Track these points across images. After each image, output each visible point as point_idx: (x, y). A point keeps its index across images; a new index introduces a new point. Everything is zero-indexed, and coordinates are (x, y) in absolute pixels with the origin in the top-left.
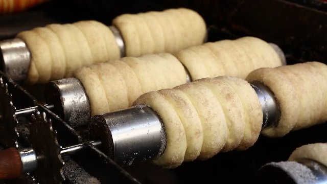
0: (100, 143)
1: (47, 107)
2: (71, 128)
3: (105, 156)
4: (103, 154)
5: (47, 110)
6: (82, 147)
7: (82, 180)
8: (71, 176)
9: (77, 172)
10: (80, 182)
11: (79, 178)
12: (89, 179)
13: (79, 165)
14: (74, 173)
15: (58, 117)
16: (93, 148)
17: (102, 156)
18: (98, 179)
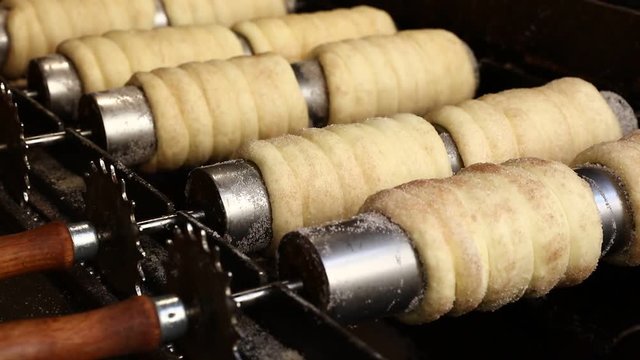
0: (301, 284)
1: (195, 216)
2: (244, 257)
3: (315, 309)
4: (312, 306)
5: (195, 221)
6: (268, 293)
7: (269, 356)
8: (248, 347)
9: (258, 340)
10: (267, 358)
11: (263, 352)
12: (284, 354)
13: (261, 326)
14: (252, 341)
15: (218, 236)
16: (291, 294)
17: (310, 310)
18: (300, 353)
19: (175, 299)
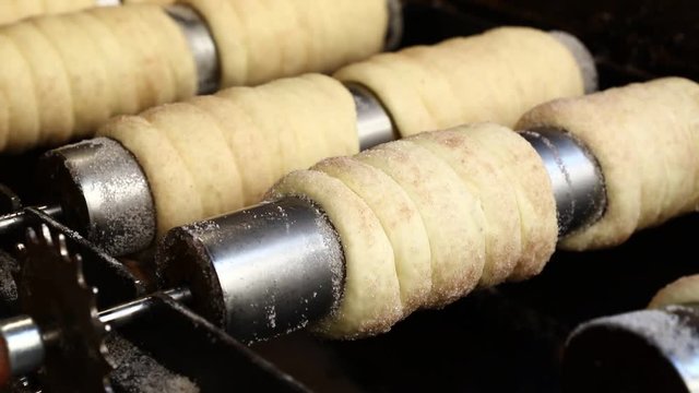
0: (188, 293)
1: (46, 212)
2: (114, 262)
3: (207, 324)
4: (204, 321)
5: (49, 220)
6: (146, 306)
7: (151, 385)
8: (125, 376)
9: (137, 366)
10: (149, 389)
11: (145, 381)
12: (171, 382)
13: (140, 348)
14: (130, 368)
15: (80, 237)
16: (177, 306)
17: (202, 325)
18: (191, 380)
19: (29, 321)
